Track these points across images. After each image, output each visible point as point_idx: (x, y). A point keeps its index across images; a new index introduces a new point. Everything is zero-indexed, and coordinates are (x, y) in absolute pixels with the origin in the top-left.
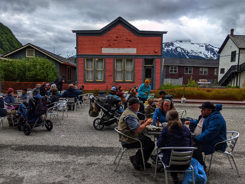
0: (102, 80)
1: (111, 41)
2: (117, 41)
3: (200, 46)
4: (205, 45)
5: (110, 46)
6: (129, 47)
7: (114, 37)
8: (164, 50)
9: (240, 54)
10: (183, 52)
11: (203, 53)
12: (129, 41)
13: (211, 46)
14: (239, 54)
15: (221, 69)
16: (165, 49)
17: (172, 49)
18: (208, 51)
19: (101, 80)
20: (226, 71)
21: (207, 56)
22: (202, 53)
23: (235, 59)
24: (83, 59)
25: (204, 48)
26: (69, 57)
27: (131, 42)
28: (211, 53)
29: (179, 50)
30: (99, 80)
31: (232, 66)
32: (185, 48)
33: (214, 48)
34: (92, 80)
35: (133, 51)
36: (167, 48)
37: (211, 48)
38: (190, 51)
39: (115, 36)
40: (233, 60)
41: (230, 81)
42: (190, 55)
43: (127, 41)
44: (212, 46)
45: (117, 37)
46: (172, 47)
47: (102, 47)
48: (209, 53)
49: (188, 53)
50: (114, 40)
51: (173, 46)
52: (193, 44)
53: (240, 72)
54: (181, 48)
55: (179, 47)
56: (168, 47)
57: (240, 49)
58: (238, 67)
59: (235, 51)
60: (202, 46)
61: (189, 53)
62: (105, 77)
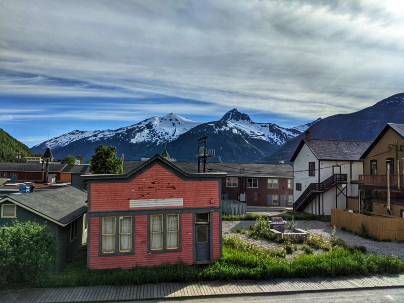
0: (130, 251)
1: (143, 189)
2: (154, 189)
3: (262, 126)
4: (268, 125)
5: (142, 197)
6: (172, 197)
7: (148, 183)
8: (215, 132)
9: (321, 170)
10: (241, 134)
11: (268, 136)
12: (172, 188)
13: (276, 126)
14: (319, 169)
15: (297, 184)
16: (217, 130)
17: (225, 130)
18: (274, 133)
19: (127, 251)
20: (304, 189)
21: (272, 139)
22: (266, 135)
23: (315, 173)
24: (98, 218)
25: (268, 129)
26: (73, 141)
27: (175, 188)
28: (277, 136)
29: (235, 131)
30: (124, 251)
31: (311, 184)
32: (242, 129)
33: (281, 129)
34: (113, 252)
35: (178, 202)
36: (218, 129)
37: (277, 129)
38: (249, 133)
39: (150, 181)
40: (311, 174)
41: (310, 203)
42: (250, 138)
43: (168, 188)
44: (278, 127)
45: (153, 183)
46: (225, 128)
47: (129, 199)
48: (275, 136)
49: (247, 135)
50: (149, 188)
51: (227, 126)
52: (254, 123)
53: (323, 193)
54: (238, 130)
55: (235, 127)
56: (220, 127)
57: (320, 160)
58: (319, 186)
59: (314, 163)
60: (265, 126)
61: (249, 136)
62: (133, 244)
